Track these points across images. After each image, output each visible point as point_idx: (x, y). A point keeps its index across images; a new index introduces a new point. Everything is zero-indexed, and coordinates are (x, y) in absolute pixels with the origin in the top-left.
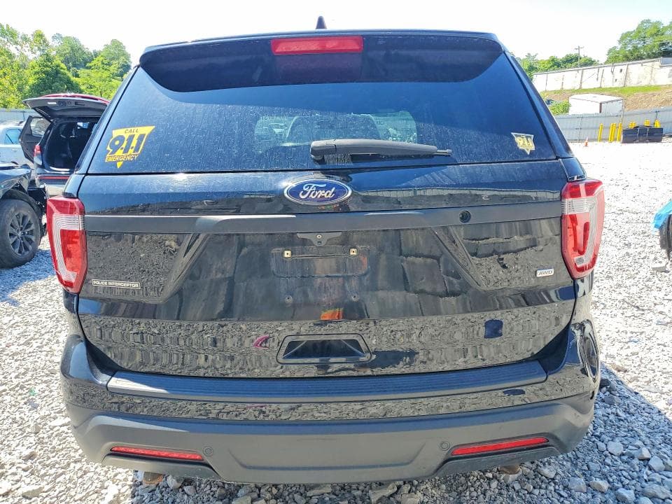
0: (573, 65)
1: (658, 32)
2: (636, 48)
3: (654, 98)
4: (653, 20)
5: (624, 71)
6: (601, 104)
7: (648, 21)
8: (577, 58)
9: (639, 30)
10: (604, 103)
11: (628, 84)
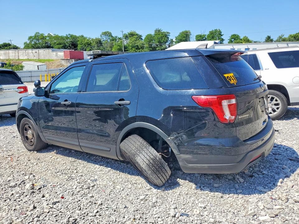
0: (8, 48)
1: (43, 38)
2: (36, 43)
3: (53, 64)
4: (41, 33)
5: (37, 53)
6: (38, 66)
7: (38, 33)
8: (10, 45)
9: (35, 36)
10: (39, 65)
11: (40, 58)
